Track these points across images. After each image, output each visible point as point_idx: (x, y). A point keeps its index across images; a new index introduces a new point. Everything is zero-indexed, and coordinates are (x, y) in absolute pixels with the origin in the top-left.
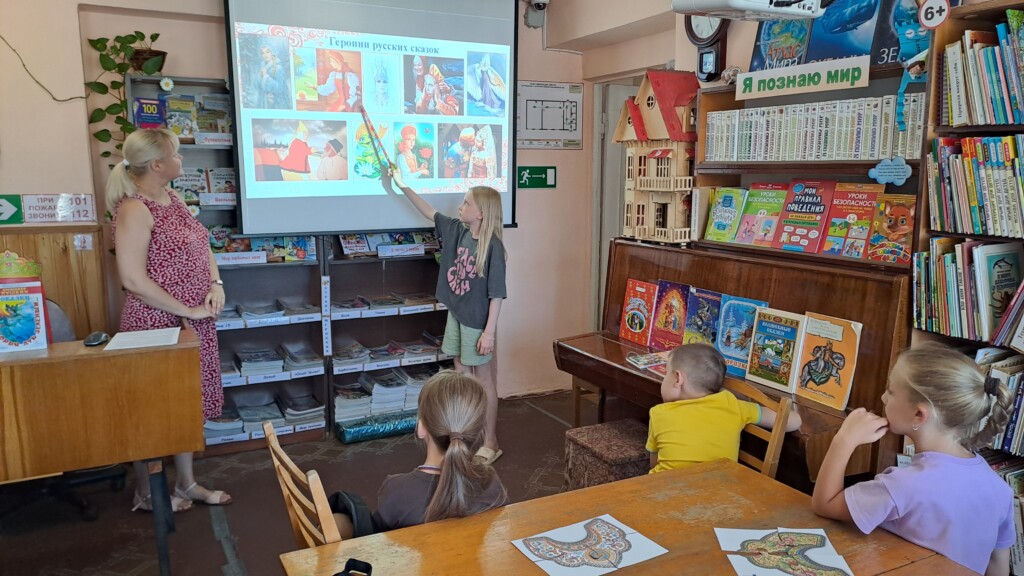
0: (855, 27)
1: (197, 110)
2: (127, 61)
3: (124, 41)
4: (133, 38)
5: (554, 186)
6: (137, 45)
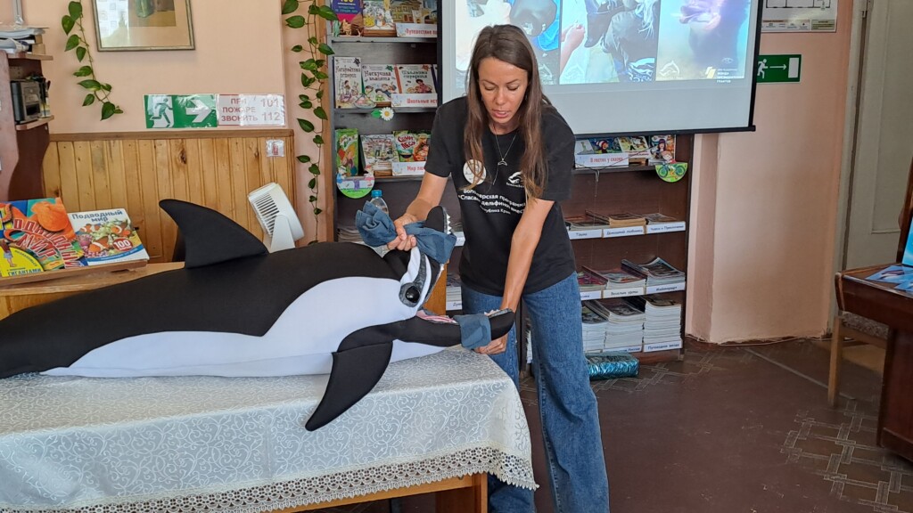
5: (797, 80)
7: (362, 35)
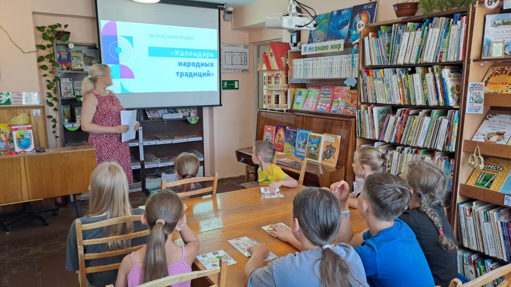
0: (342, 28)
1: (84, 57)
2: (53, 36)
3: (53, 27)
4: (56, 26)
5: (238, 89)
6: (58, 29)
7: (71, 70)
